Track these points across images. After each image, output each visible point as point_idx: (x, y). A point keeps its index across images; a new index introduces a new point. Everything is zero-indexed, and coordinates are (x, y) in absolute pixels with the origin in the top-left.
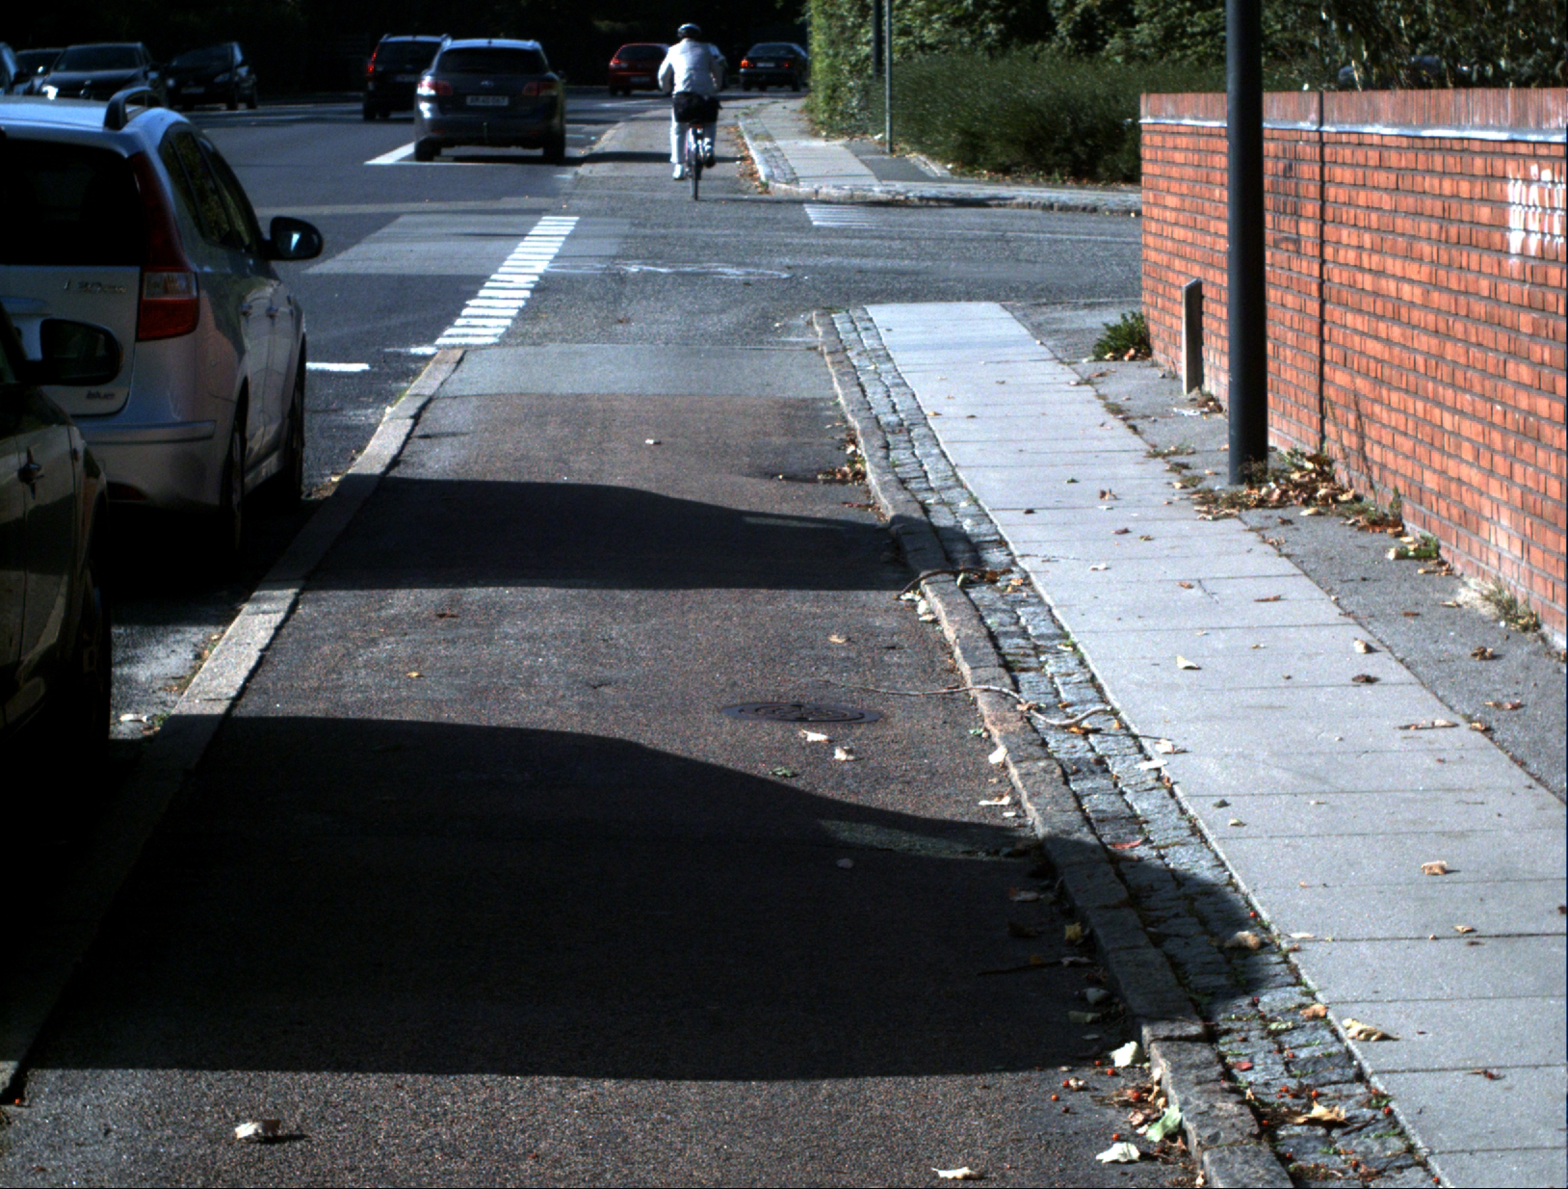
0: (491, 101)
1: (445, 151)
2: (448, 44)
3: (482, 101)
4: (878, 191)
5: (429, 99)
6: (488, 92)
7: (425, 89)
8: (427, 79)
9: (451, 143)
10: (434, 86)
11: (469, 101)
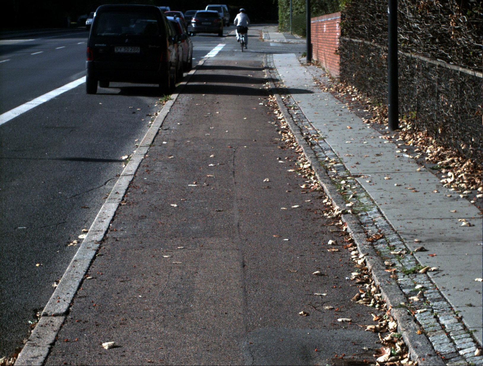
1: (197, 34)
2: (198, 11)
3: (205, 23)
4: (285, 41)
5: (194, 23)
6: (206, 21)
7: (193, 21)
9: (198, 32)
10: (195, 20)
11: (203, 23)
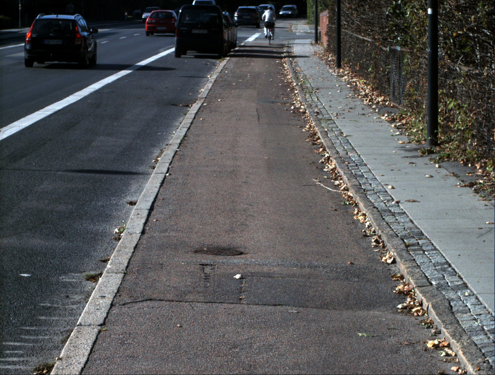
0: (247, 17)
1: (239, 26)
2: (240, 7)
4: (309, 31)
5: (236, 17)
6: (246, 16)
7: (236, 15)
8: (236, 13)
9: (240, 24)
11: (244, 17)
